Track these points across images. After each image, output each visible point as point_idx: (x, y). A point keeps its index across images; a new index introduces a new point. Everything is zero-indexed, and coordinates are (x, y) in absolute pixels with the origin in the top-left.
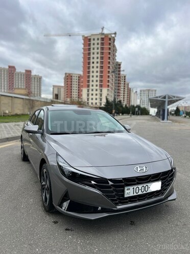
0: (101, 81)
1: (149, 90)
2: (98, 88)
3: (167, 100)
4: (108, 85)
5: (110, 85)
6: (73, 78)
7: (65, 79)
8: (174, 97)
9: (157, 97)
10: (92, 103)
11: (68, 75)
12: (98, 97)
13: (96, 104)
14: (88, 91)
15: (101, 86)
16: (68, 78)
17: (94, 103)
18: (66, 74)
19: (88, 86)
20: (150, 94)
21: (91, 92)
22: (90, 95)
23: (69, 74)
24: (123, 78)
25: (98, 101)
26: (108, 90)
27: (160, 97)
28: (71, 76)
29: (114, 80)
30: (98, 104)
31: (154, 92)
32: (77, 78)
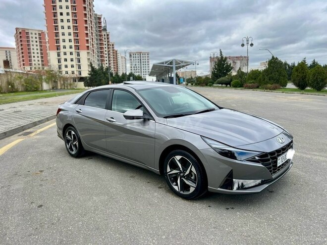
0: (77, 41)
1: (140, 53)
2: (73, 50)
3: (174, 66)
4: (88, 47)
5: (91, 47)
6: (30, 36)
7: (16, 37)
8: (182, 62)
9: (163, 63)
10: (67, 73)
11: (20, 31)
12: (75, 63)
13: (73, 73)
14: (59, 55)
15: (77, 48)
16: (22, 36)
17: (70, 72)
18: (17, 29)
19: (58, 48)
20: (142, 58)
21: (63, 57)
22: (62, 61)
23: (24, 30)
24: (106, 37)
25: (75, 69)
26: (88, 53)
27: (166, 62)
28: (27, 33)
29: (95, 40)
30: (76, 73)
31: (146, 56)
32: (37, 36)
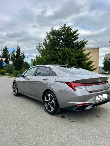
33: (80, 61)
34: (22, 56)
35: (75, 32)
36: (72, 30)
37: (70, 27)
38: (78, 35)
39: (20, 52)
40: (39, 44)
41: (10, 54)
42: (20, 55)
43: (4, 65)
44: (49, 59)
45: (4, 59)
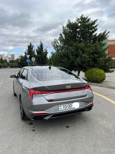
33: (94, 57)
34: (44, 52)
35: (94, 23)
36: (90, 21)
37: (88, 18)
38: (96, 26)
39: (43, 49)
40: (55, 39)
41: (34, 51)
42: (42, 51)
43: (28, 62)
44: (61, 56)
45: (28, 56)
